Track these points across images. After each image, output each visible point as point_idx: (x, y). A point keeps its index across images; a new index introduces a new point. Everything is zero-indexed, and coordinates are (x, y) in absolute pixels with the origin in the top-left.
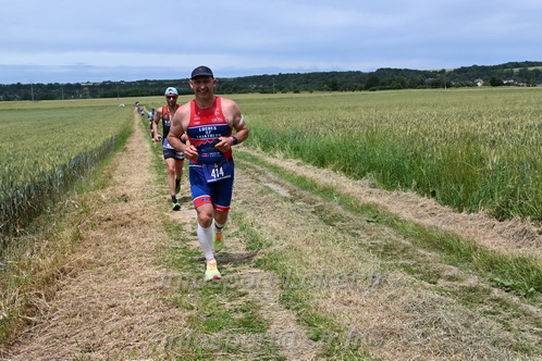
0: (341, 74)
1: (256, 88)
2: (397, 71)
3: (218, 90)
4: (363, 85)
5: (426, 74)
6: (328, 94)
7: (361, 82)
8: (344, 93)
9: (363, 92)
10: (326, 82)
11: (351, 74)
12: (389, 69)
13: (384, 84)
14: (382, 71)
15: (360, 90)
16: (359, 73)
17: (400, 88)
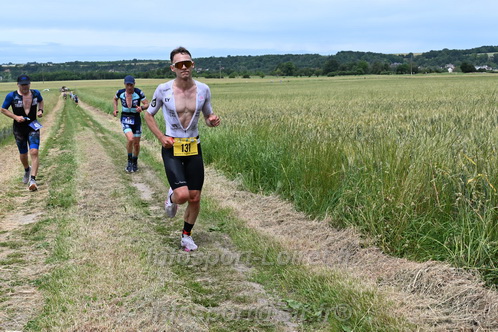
0: (297, 57)
1: (201, 72)
2: (360, 55)
3: (158, 73)
4: (321, 70)
5: (392, 58)
6: (281, 79)
7: (318, 66)
8: (299, 78)
9: (320, 78)
10: (280, 66)
11: (308, 57)
12: (351, 52)
13: (344, 69)
14: (343, 55)
15: (317, 75)
16: (317, 56)
17: (362, 74)
